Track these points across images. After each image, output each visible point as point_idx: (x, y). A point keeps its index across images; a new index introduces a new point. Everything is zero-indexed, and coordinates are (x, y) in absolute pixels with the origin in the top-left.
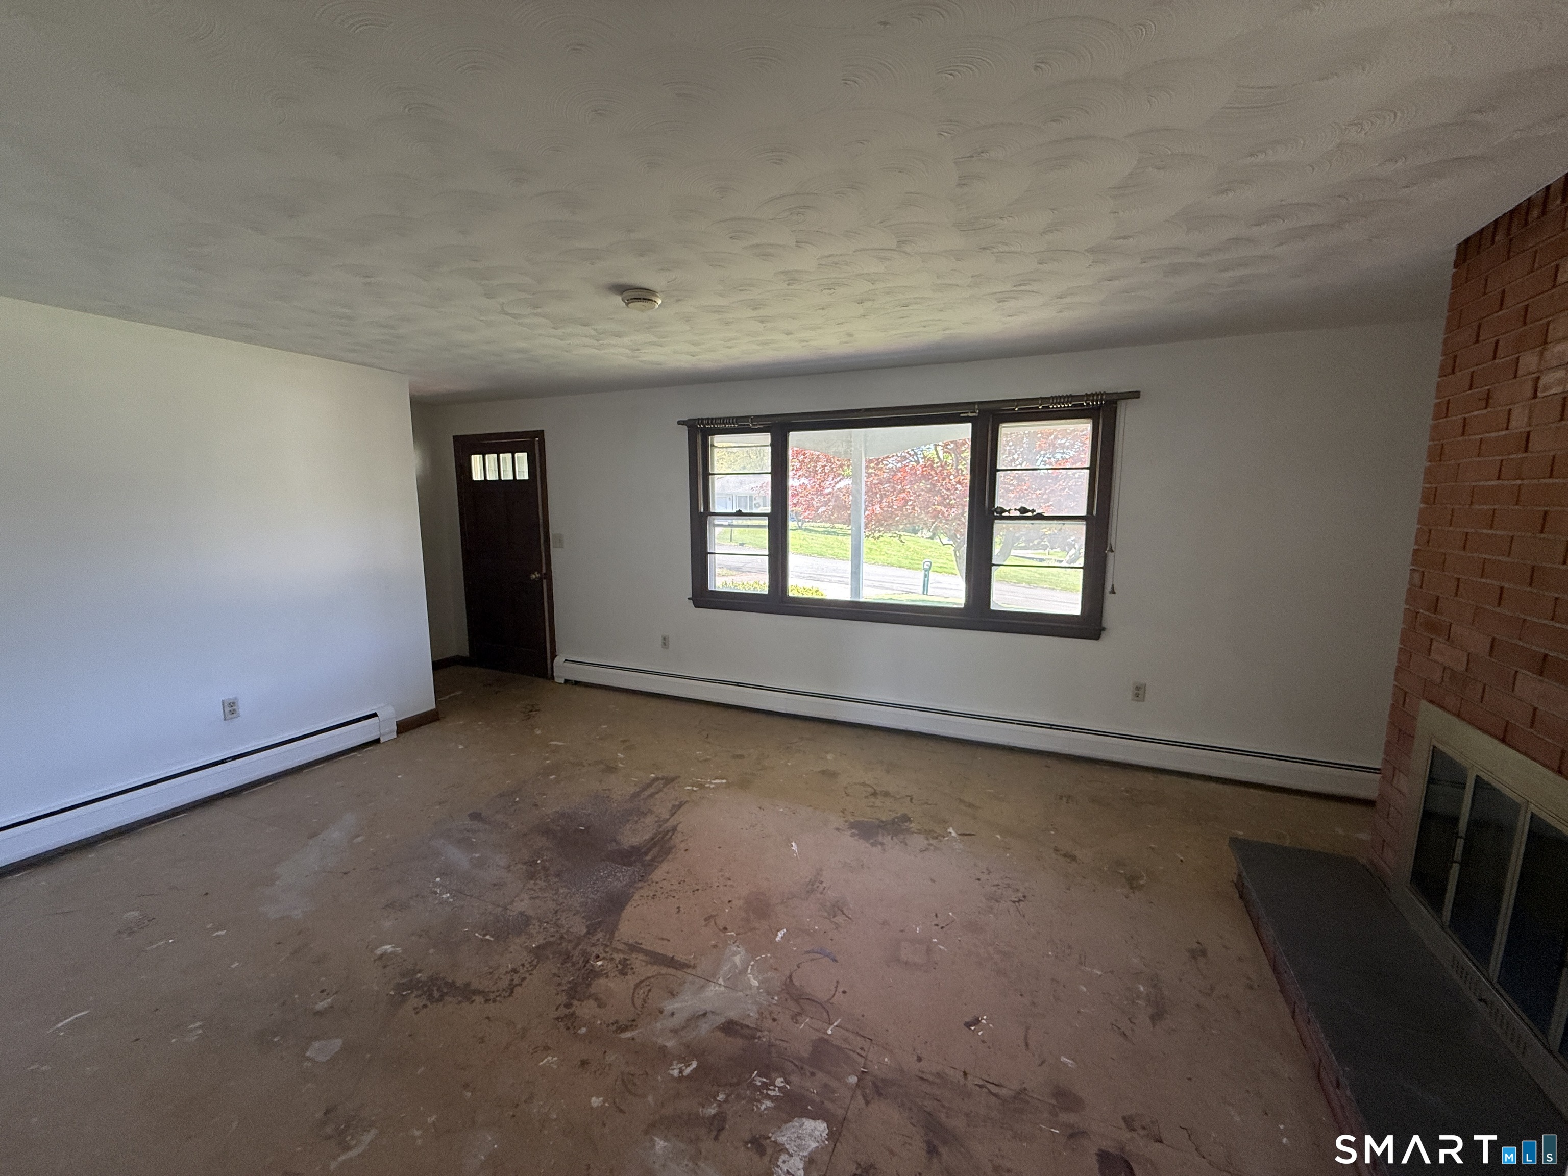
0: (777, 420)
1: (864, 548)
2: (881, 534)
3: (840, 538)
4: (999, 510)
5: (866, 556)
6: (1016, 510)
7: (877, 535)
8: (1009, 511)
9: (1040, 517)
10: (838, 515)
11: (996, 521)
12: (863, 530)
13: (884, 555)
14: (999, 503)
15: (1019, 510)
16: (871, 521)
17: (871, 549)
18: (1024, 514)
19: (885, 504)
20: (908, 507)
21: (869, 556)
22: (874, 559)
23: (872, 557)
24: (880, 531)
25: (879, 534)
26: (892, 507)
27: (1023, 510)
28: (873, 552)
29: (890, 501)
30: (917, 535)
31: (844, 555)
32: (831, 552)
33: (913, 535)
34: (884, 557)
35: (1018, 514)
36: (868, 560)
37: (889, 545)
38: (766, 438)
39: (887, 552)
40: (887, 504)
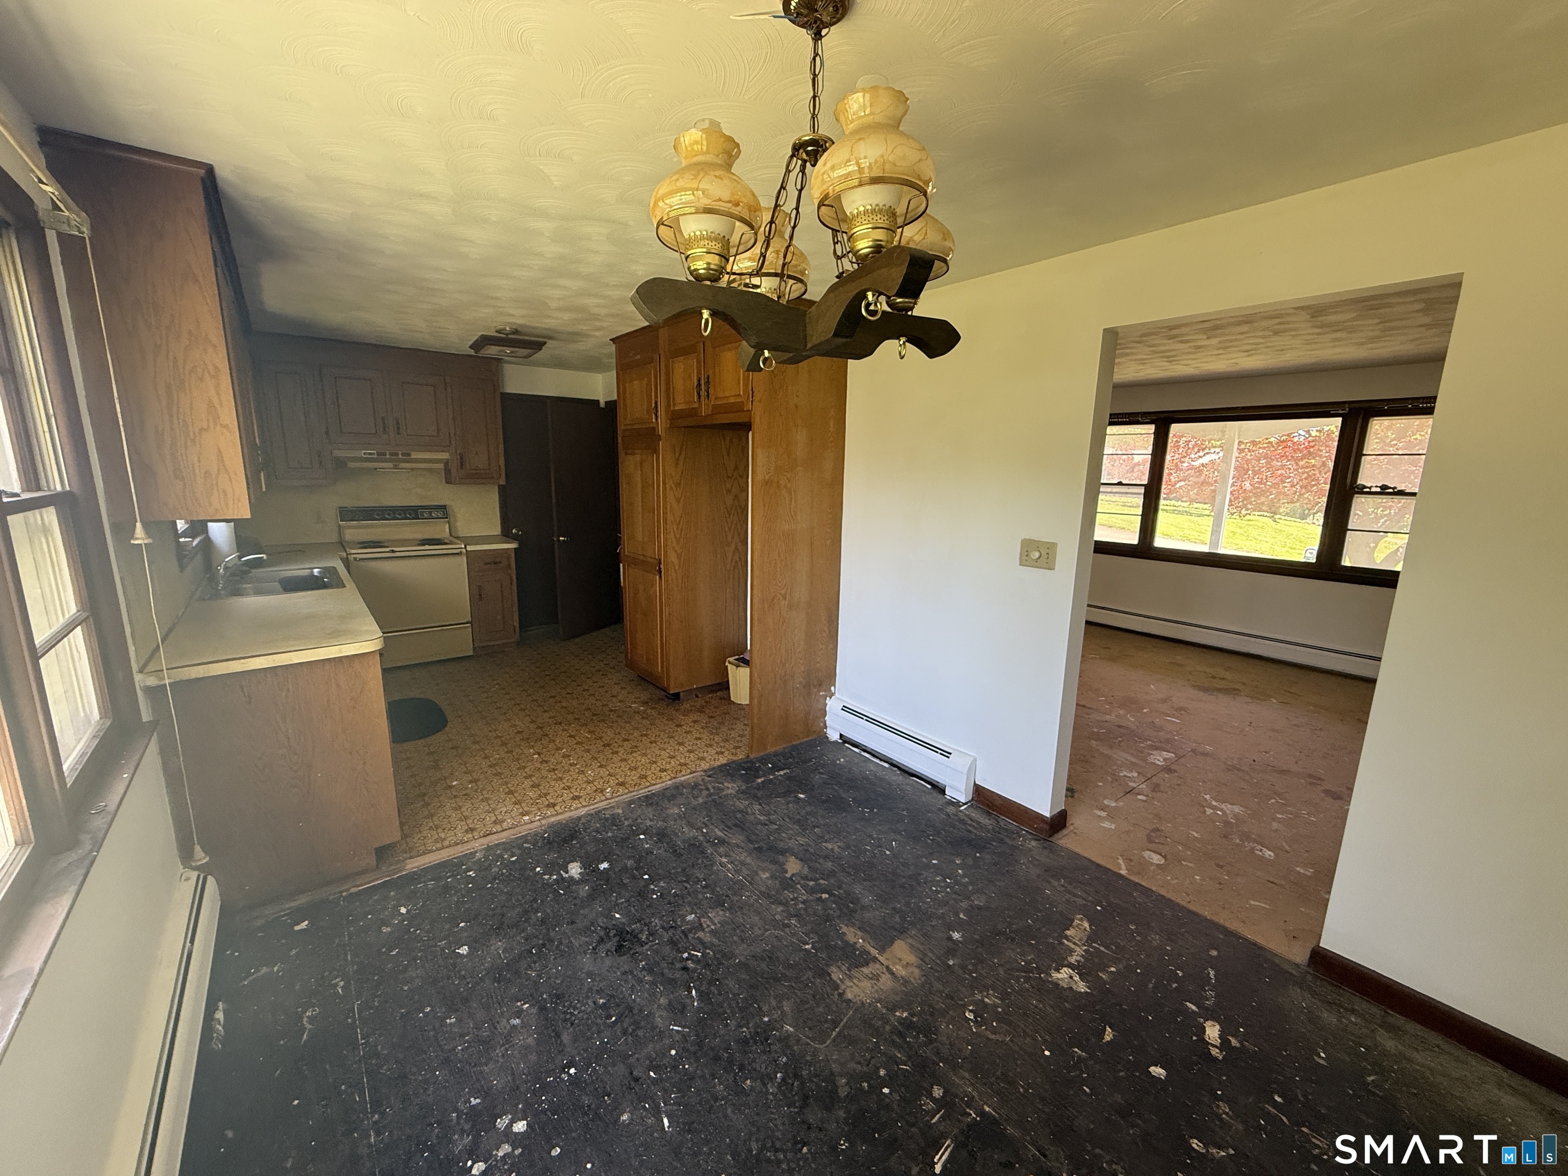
0: (1162, 416)
1: (1225, 531)
2: (1249, 512)
3: (1193, 518)
4: (1360, 487)
5: (1227, 541)
6: (1376, 487)
7: (1244, 512)
8: (1370, 488)
9: (1401, 493)
10: (1198, 491)
11: (1356, 495)
12: (1226, 507)
13: (1250, 540)
14: (1361, 481)
15: (1380, 487)
16: (1238, 498)
17: (1234, 533)
18: (1384, 490)
19: (1256, 480)
20: (1286, 485)
21: (1230, 540)
22: (1236, 544)
23: (1234, 542)
24: (1247, 509)
25: (1247, 512)
26: (1265, 484)
27: (1384, 487)
28: (1237, 536)
29: (1264, 477)
30: (1304, 521)
31: (1197, 537)
32: (1181, 534)
33: (1299, 520)
34: (1253, 543)
35: (1378, 490)
36: (1228, 545)
37: (1260, 530)
38: (1151, 428)
39: (1257, 537)
40: (1259, 480)
